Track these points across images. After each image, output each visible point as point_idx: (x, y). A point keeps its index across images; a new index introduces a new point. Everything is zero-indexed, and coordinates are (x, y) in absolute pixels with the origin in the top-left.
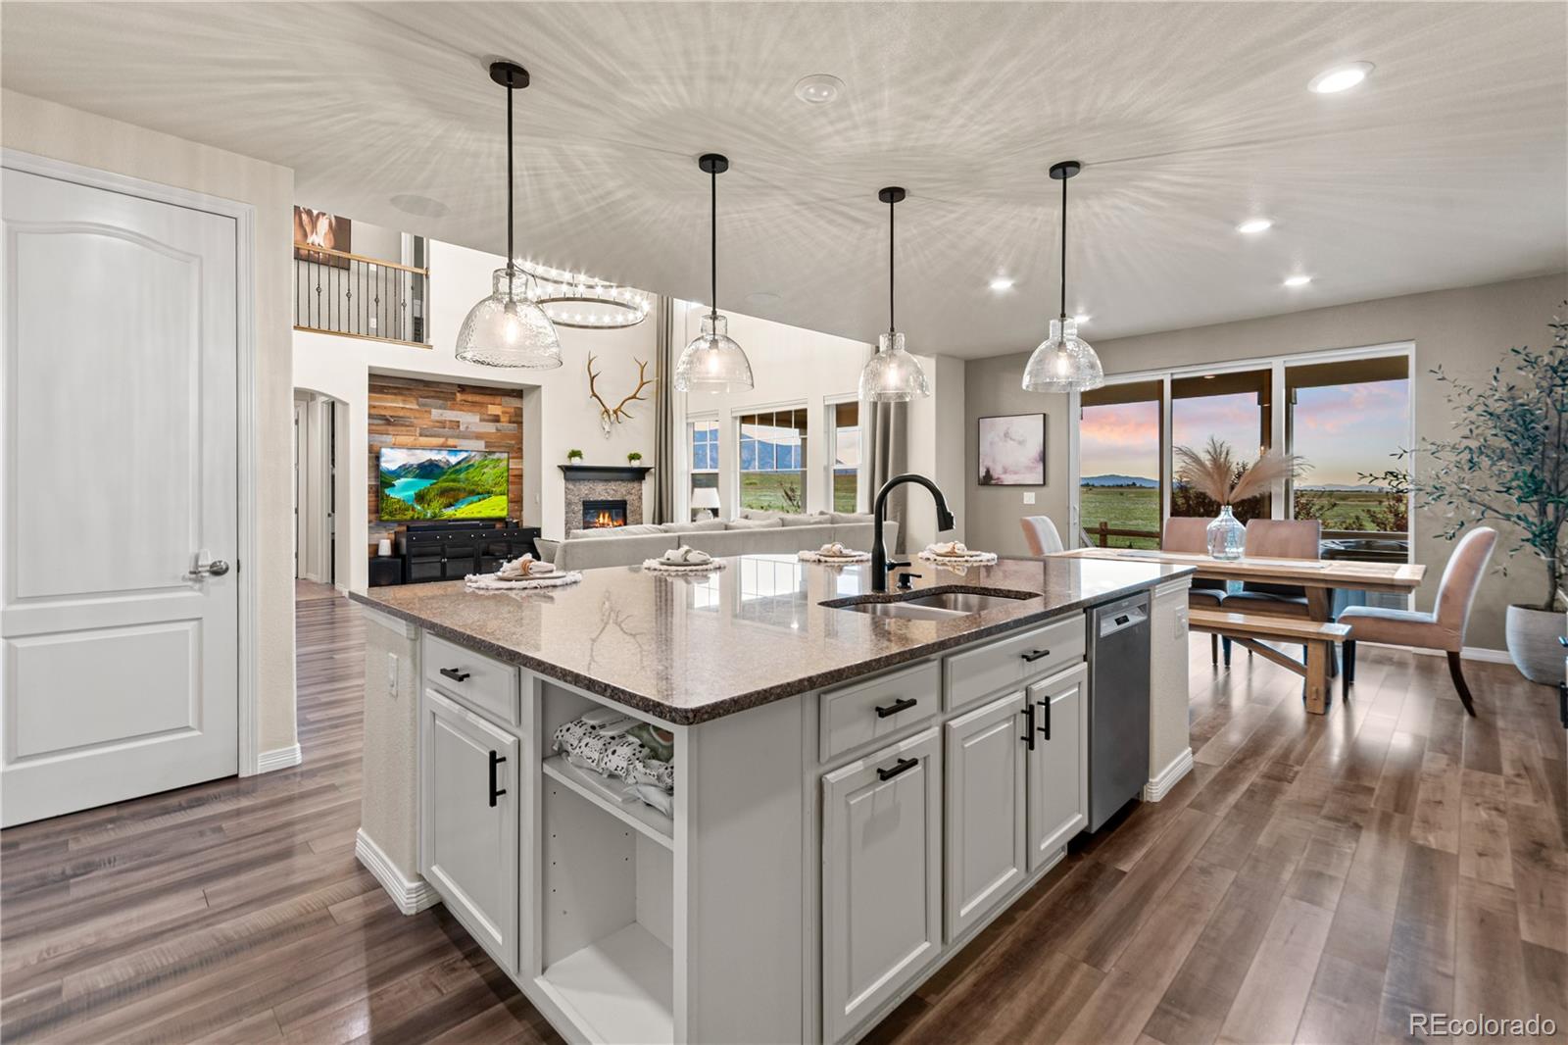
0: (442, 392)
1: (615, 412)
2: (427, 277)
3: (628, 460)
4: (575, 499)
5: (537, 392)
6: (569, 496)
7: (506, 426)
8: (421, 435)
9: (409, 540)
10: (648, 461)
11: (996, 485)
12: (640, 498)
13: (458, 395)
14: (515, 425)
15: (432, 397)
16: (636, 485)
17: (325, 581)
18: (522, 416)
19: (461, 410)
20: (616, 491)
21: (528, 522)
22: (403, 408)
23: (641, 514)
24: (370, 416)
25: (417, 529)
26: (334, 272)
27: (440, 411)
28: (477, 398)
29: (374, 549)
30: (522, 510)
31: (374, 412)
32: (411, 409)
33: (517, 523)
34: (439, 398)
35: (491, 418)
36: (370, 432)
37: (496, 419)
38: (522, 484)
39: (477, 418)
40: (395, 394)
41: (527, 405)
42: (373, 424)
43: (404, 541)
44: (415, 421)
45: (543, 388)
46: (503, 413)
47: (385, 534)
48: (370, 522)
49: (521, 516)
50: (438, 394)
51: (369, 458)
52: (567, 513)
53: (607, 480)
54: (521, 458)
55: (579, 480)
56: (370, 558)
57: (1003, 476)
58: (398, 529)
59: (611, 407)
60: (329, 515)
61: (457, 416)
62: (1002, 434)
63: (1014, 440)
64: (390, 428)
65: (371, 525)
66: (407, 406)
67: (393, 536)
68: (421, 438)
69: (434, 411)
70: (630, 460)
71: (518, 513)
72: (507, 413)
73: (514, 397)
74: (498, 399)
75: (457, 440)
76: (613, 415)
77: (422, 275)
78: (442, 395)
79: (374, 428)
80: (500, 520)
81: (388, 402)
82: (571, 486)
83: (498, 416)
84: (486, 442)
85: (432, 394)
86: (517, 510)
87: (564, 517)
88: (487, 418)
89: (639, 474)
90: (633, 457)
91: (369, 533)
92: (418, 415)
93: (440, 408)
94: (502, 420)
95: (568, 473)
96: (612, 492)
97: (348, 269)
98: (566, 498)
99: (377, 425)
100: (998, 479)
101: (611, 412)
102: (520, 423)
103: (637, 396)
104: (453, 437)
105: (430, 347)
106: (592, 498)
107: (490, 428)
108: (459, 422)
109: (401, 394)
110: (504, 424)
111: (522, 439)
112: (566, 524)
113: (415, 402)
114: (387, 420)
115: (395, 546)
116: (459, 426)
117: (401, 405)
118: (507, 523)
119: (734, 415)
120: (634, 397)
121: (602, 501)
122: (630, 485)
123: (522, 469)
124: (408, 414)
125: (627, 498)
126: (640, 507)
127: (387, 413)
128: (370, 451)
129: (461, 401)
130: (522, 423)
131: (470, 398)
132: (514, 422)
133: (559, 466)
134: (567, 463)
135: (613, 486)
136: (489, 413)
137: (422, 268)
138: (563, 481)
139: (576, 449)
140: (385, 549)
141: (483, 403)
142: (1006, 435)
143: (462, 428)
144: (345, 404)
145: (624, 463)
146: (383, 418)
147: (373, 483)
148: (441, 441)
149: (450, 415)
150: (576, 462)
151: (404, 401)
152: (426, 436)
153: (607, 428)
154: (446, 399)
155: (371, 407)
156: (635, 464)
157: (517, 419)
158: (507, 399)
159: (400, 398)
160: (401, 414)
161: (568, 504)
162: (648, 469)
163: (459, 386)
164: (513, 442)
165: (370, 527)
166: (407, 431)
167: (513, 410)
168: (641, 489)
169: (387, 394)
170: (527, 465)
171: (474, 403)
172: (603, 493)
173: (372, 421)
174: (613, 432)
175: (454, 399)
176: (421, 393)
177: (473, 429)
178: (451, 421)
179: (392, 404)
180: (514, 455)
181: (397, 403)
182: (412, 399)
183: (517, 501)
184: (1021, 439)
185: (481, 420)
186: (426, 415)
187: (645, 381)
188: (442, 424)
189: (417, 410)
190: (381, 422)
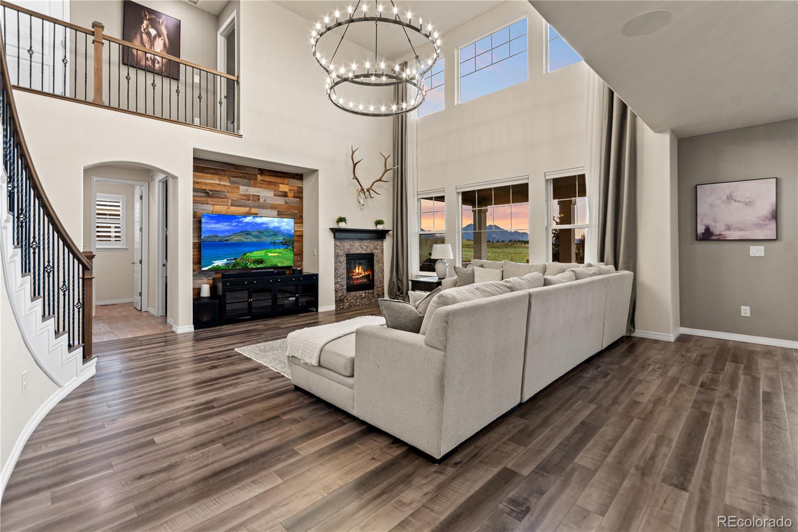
0: (248, 174)
1: (368, 190)
2: (238, 82)
3: (374, 225)
4: (341, 253)
5: (315, 174)
6: (337, 251)
7: (291, 199)
8: (232, 206)
9: (224, 284)
10: (387, 226)
11: (718, 240)
12: (382, 252)
13: (259, 176)
14: (298, 199)
15: (241, 177)
16: (380, 242)
17: (160, 314)
18: (302, 193)
19: (260, 188)
20: (367, 247)
21: (307, 269)
22: (219, 184)
23: (383, 263)
24: (195, 190)
25: (230, 276)
26: (166, 81)
27: (246, 188)
28: (272, 179)
29: (197, 292)
30: (302, 261)
31: (197, 186)
32: (225, 185)
33: (301, 270)
34: (245, 178)
35: (282, 193)
36: (195, 202)
37: (285, 195)
38: (302, 242)
39: (271, 194)
40: (213, 174)
41: (307, 185)
42: (197, 196)
43: (220, 285)
44: (228, 195)
45: (320, 172)
46: (289, 190)
47: (206, 280)
48: (194, 271)
49: (301, 266)
50: (245, 175)
51: (194, 222)
52: (335, 263)
53: (362, 239)
54: (302, 223)
55: (344, 239)
56: (194, 299)
57: (726, 233)
58: (214, 276)
59: (365, 187)
60: (164, 265)
61: (257, 192)
62: (724, 198)
63: (739, 202)
64: (209, 199)
65: (195, 273)
66: (222, 183)
67: (211, 281)
68: (232, 208)
69: (241, 187)
70: (376, 225)
71: (300, 263)
72: (292, 190)
73: (297, 179)
74: (286, 181)
75: (257, 209)
76: (367, 192)
77: (234, 81)
78: (247, 176)
79: (197, 199)
80: (289, 268)
81: (208, 179)
82: (338, 243)
83: (286, 192)
84: (278, 211)
85: (241, 175)
86: (299, 261)
87: (334, 266)
88: (278, 193)
89: (381, 235)
90: (379, 222)
91: (194, 279)
92: (230, 190)
93: (246, 185)
94: (289, 195)
95: (337, 234)
96: (365, 248)
97: (177, 79)
98: (335, 252)
99: (200, 197)
100: (720, 235)
101: (365, 191)
102: (301, 198)
103: (382, 179)
104: (255, 207)
105: (241, 136)
106: (353, 251)
107: (281, 201)
108: (259, 196)
109: (218, 174)
110: (290, 198)
111: (302, 210)
112: (335, 271)
113: (228, 180)
114: (207, 193)
115: (213, 289)
116: (259, 199)
117: (218, 182)
118: (293, 270)
119: (458, 191)
120: (380, 180)
121: (359, 254)
122: (376, 243)
123: (302, 231)
124: (223, 189)
125: (374, 251)
126: (382, 258)
127: (207, 188)
128: (194, 217)
129: (261, 180)
130: (302, 198)
131: (267, 179)
132: (297, 198)
133: (330, 229)
134: (335, 226)
135: (365, 243)
136: (280, 190)
137: (234, 76)
138: (333, 240)
139: (342, 216)
140: (206, 292)
141: (276, 183)
142: (730, 198)
143: (261, 200)
144: (175, 178)
145: (372, 227)
146: (204, 191)
147: (197, 241)
148: (247, 209)
149: (253, 191)
150: (342, 225)
151: (220, 179)
152: (236, 206)
153: (362, 202)
154: (249, 179)
155: (195, 183)
156: (380, 227)
157: (299, 194)
158: (293, 181)
159: (216, 177)
160: (218, 189)
161: (337, 256)
162: (387, 231)
163: (260, 169)
164: (297, 212)
165: (194, 275)
166: (222, 202)
167: (296, 189)
168: (382, 246)
169: (207, 173)
170: (306, 229)
171: (270, 183)
172: (359, 248)
173: (196, 194)
174: (365, 205)
175: (256, 179)
176: (231, 173)
177: (269, 201)
178: (253, 195)
179: (211, 181)
180: (298, 221)
181: (215, 180)
182: (226, 178)
183: (299, 255)
184: (748, 200)
185: (274, 195)
186: (235, 190)
187: (388, 168)
188: (248, 197)
189: (229, 186)
190: (201, 194)
